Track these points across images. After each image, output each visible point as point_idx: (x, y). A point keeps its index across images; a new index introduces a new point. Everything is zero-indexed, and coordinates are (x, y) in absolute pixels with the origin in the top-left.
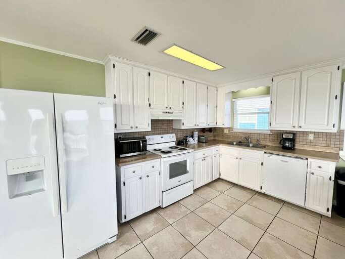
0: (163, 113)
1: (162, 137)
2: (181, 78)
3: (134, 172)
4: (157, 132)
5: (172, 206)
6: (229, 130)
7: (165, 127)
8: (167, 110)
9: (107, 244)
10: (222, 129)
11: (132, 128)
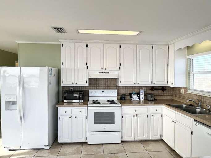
0: (99, 73)
1: (103, 92)
2: (118, 44)
3: (66, 112)
4: (101, 87)
5: (95, 146)
6: (185, 91)
7: (108, 84)
8: (104, 71)
9: (43, 149)
10: (179, 89)
11: (73, 83)
